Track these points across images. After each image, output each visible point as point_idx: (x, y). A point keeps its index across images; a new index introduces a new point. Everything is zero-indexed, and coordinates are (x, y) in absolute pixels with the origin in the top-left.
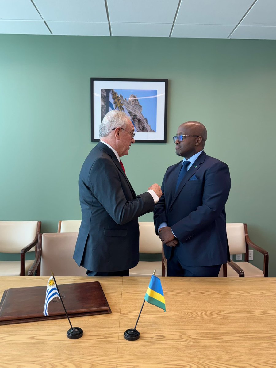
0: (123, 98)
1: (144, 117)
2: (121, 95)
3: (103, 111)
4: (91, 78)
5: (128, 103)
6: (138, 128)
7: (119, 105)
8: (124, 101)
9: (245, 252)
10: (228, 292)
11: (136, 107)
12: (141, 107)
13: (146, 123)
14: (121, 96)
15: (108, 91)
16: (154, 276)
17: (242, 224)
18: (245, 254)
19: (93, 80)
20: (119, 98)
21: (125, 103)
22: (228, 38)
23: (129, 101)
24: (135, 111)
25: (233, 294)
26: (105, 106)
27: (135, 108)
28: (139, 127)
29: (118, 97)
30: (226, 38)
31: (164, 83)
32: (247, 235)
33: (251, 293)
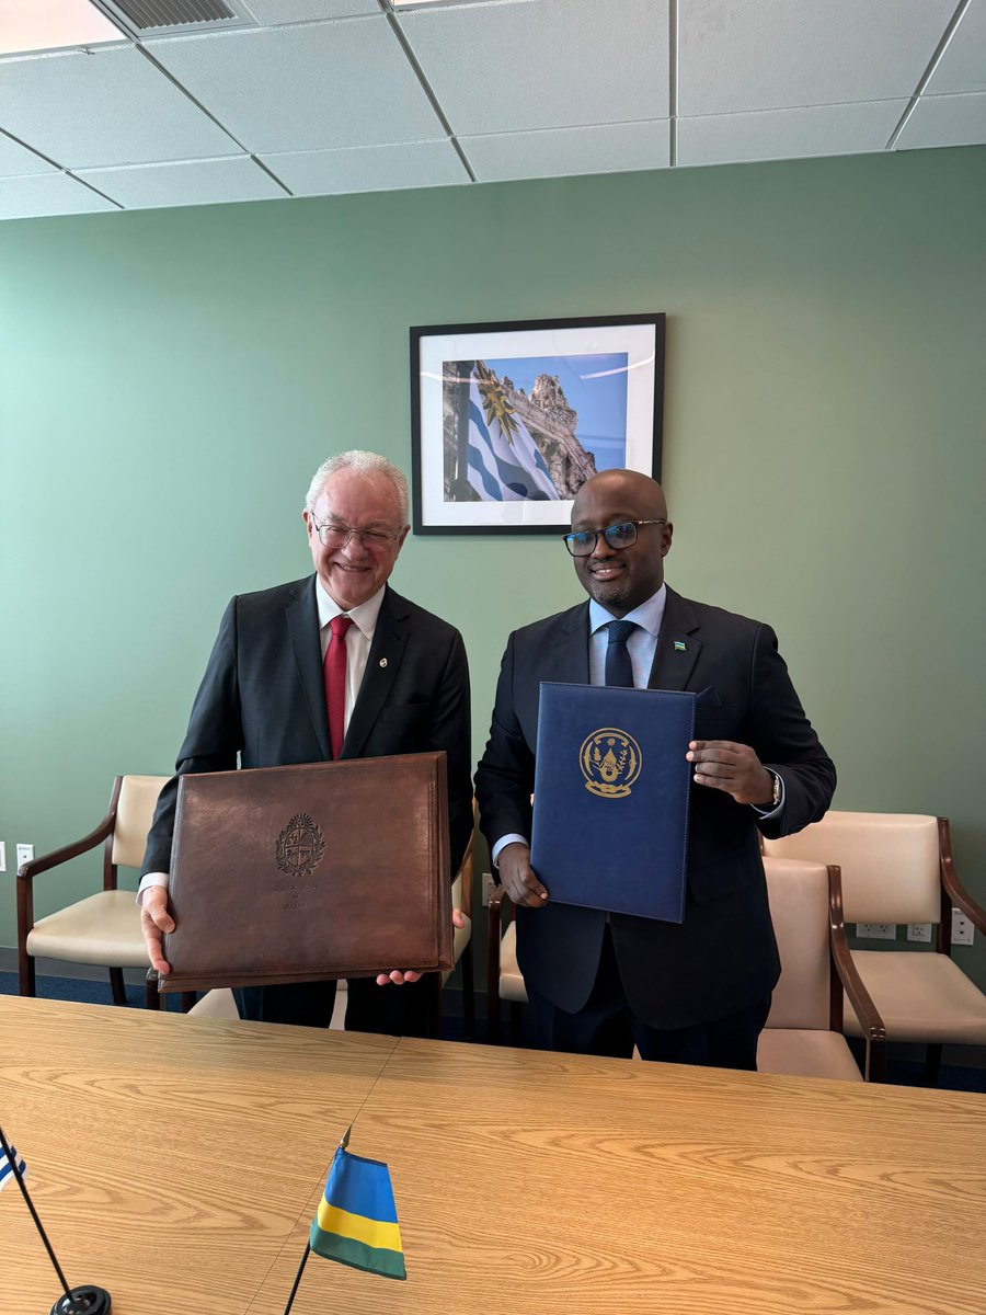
0: (512, 388)
1: (582, 450)
2: (506, 378)
3: (452, 433)
4: (413, 330)
5: (529, 405)
6: (564, 487)
7: (499, 413)
8: (516, 397)
9: (937, 920)
10: (748, 1159)
11: (555, 417)
12: (572, 413)
13: (588, 466)
14: (508, 382)
15: (464, 367)
16: (345, 1153)
17: (932, 821)
18: (938, 925)
19: (417, 334)
20: (499, 389)
21: (522, 405)
22: (888, 150)
23: (533, 396)
24: (552, 429)
25: (764, 1172)
26: (457, 418)
27: (554, 420)
28: (567, 484)
29: (497, 385)
30: (882, 150)
31: (650, 330)
32: (948, 860)
33: (843, 1172)
